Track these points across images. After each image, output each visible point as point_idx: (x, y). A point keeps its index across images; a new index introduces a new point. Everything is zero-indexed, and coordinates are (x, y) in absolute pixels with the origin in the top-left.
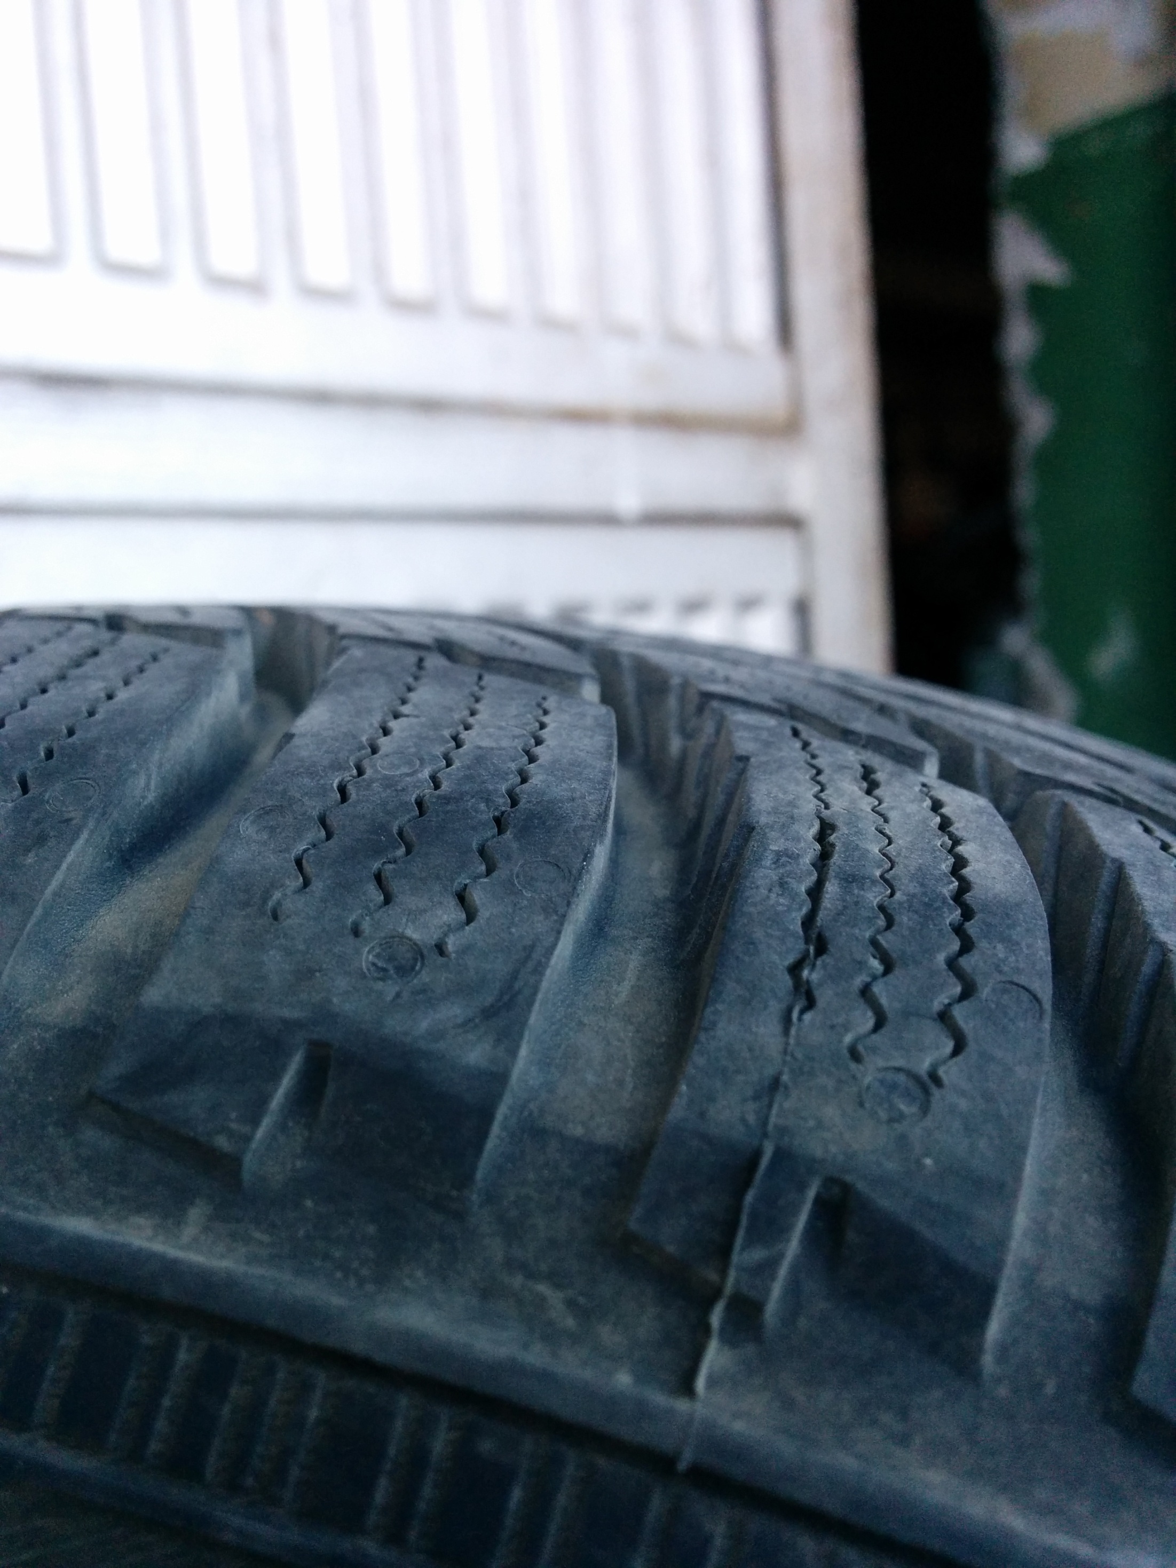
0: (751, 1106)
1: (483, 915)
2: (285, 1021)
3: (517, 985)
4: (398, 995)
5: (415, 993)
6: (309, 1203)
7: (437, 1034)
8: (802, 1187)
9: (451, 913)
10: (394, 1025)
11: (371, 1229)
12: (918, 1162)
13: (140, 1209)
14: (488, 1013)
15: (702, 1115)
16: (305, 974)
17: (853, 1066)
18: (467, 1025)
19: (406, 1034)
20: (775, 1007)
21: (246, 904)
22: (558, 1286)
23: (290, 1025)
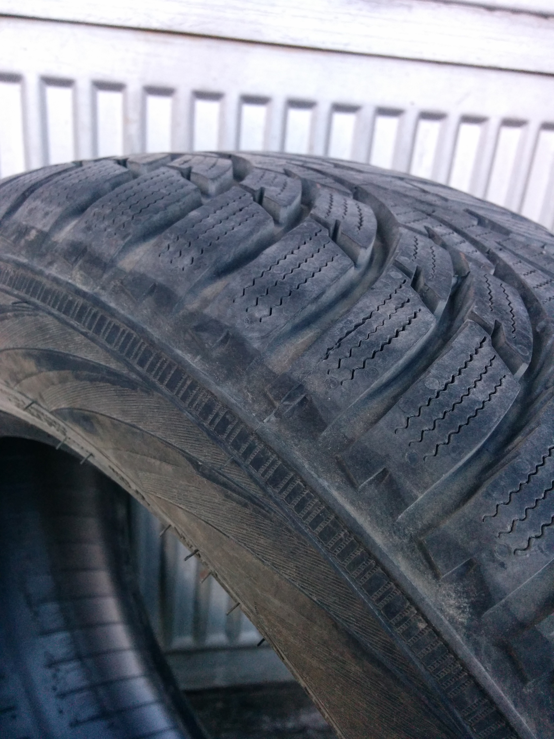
0: (301, 375)
1: (273, 315)
2: (226, 325)
3: (271, 333)
4: (248, 327)
5: (251, 328)
6: (217, 363)
7: (251, 338)
8: (302, 394)
9: (266, 312)
10: (244, 333)
11: (226, 372)
12: (328, 398)
13: (190, 353)
14: (263, 337)
15: (291, 373)
16: (233, 316)
17: (327, 374)
18: (258, 338)
19: (246, 336)
20: (319, 356)
21: (229, 297)
22: (252, 395)
23: (226, 327)
